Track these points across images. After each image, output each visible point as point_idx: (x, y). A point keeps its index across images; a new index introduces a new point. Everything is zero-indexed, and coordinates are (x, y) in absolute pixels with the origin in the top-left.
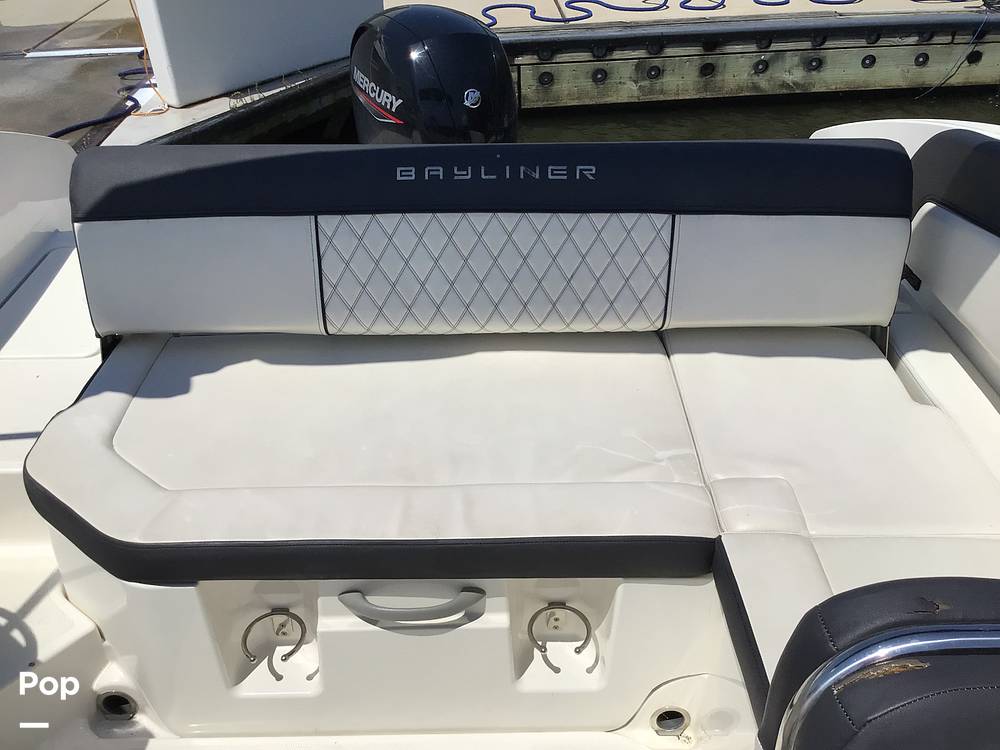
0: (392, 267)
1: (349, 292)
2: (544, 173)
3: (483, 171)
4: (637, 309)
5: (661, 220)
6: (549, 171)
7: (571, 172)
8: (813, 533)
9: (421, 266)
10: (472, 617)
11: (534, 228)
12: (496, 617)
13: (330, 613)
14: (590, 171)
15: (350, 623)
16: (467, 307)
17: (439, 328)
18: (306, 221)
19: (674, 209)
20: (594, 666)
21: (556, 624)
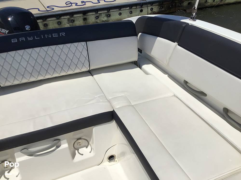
0: (16, 66)
1: (5, 74)
2: (52, 36)
3: (35, 37)
4: (83, 66)
5: (83, 43)
6: (53, 35)
7: (59, 35)
8: (133, 104)
9: (24, 64)
10: (58, 147)
11: (53, 50)
12: (64, 145)
13: (19, 157)
14: (64, 34)
16: (39, 73)
19: (86, 40)
20: (91, 151)
21: (80, 144)
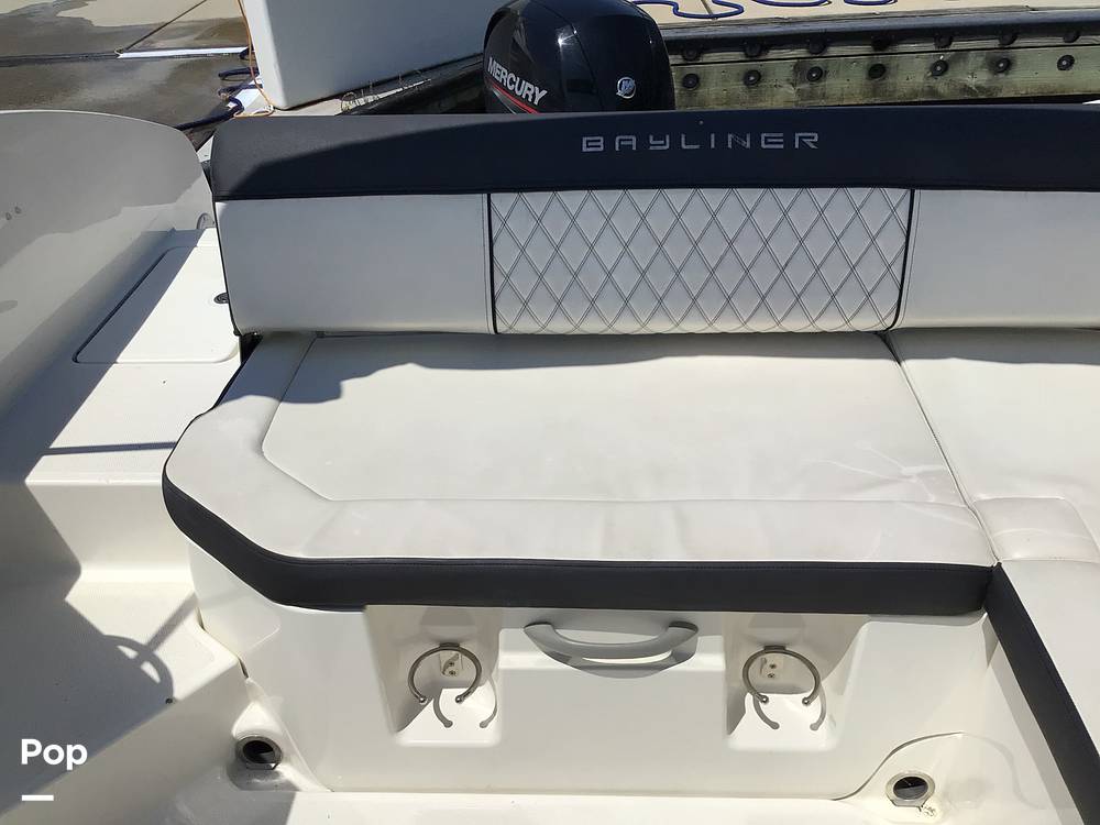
0: (574, 253)
1: (523, 283)
2: (756, 141)
3: (683, 139)
4: (863, 304)
5: (897, 195)
6: (763, 138)
7: (789, 142)
9: (609, 252)
10: (680, 657)
11: (744, 207)
12: (709, 660)
13: (514, 647)
14: (809, 140)
15: (536, 660)
16: (660, 301)
17: (626, 326)
18: (477, 201)
19: (912, 183)
20: (819, 723)
21: (772, 671)
